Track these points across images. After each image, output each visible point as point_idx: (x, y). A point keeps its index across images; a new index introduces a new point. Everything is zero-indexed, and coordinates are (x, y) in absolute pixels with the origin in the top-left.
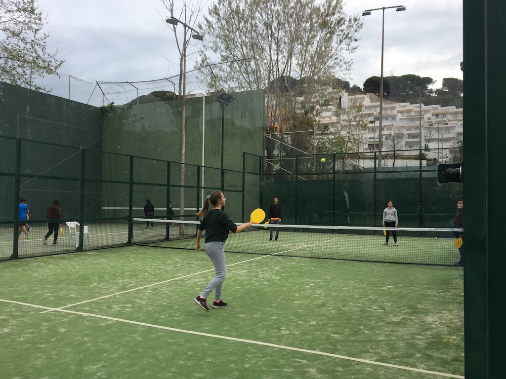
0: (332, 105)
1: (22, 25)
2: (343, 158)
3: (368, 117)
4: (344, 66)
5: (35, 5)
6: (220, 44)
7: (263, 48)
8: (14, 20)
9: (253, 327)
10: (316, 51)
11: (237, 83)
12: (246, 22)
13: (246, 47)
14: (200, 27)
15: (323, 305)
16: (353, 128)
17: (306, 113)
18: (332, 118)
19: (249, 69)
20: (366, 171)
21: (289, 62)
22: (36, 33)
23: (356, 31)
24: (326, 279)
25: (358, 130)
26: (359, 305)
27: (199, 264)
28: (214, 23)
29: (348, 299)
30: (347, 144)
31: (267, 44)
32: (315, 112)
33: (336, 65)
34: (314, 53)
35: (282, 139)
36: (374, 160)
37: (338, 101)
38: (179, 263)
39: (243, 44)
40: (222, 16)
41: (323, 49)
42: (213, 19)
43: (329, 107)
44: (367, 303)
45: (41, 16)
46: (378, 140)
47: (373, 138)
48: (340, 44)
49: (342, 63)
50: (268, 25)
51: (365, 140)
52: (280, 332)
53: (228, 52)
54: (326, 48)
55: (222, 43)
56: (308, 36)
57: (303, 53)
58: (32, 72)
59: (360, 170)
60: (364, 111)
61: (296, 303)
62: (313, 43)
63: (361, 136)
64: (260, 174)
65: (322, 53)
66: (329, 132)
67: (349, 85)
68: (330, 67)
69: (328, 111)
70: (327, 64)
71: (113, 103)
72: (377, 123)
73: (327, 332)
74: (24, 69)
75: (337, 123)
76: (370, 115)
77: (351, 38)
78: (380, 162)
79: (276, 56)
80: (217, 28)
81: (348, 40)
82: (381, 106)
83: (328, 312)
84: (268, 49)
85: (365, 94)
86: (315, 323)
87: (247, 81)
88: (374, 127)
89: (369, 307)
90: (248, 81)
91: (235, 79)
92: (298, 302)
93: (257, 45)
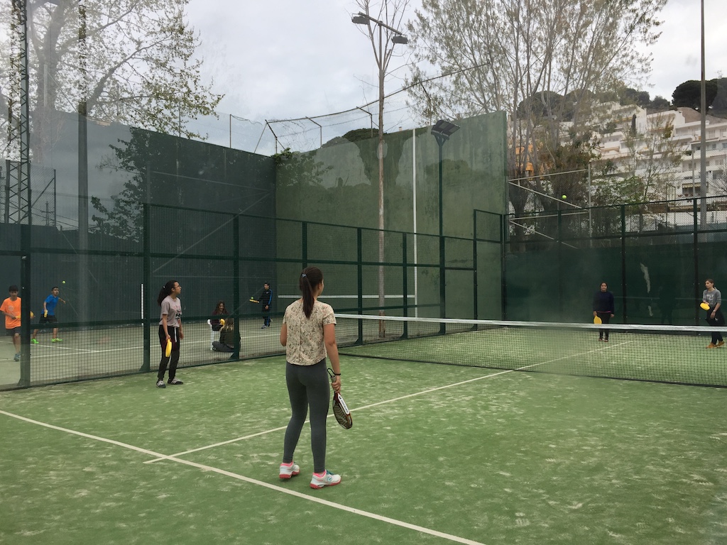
0: (620, 130)
1: (168, 50)
2: (641, 212)
3: (682, 145)
4: (639, 66)
5: (185, 21)
6: (439, 51)
7: (505, 50)
8: (158, 45)
9: (467, 507)
10: (591, 47)
11: (466, 106)
12: (479, 13)
13: (479, 51)
14: (410, 27)
15: (598, 469)
16: (656, 164)
17: (578, 144)
18: (621, 150)
19: (485, 84)
20: (678, 231)
21: (548, 68)
22: (186, 60)
23: (656, 9)
24: (607, 416)
25: (664, 166)
26: (667, 470)
27: (399, 384)
28: (431, 21)
29: (645, 457)
30: (646, 190)
31: (512, 43)
32: (591, 142)
33: (624, 66)
34: (587, 50)
35: (538, 188)
36: (692, 213)
37: (630, 124)
38: (370, 381)
39: (476, 46)
40: (442, 8)
41: (603, 42)
42: (429, 15)
43: (614, 134)
44: (682, 467)
45: (193, 36)
46: (699, 181)
47: (691, 178)
48: (631, 31)
49: (634, 61)
50: (513, 15)
51: (677, 182)
52: (513, 522)
53: (453, 61)
54: (607, 40)
55: (442, 48)
56: (578, 23)
57: (570, 51)
58: (181, 114)
59: (671, 229)
60: (675, 137)
61: (549, 463)
62: (586, 34)
63: (670, 175)
64: (500, 242)
65: (601, 48)
66: (616, 172)
67: (648, 97)
68: (614, 70)
69: (614, 140)
70: (610, 65)
71: (288, 149)
72: (697, 155)
73: (602, 526)
74: (173, 110)
75: (628, 157)
76: (684, 142)
77: (648, 21)
78: (704, 217)
79: (526, 61)
80: (435, 28)
81: (643, 25)
82: (703, 125)
83: (607, 483)
84: (513, 51)
85: (676, 110)
86: (580, 505)
87: (481, 103)
88: (691, 161)
89: (686, 476)
90: (483, 102)
91: (463, 102)
92: (552, 460)
93: (496, 47)
